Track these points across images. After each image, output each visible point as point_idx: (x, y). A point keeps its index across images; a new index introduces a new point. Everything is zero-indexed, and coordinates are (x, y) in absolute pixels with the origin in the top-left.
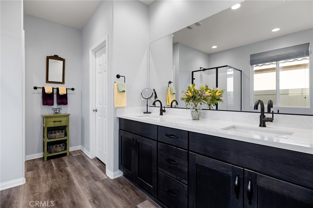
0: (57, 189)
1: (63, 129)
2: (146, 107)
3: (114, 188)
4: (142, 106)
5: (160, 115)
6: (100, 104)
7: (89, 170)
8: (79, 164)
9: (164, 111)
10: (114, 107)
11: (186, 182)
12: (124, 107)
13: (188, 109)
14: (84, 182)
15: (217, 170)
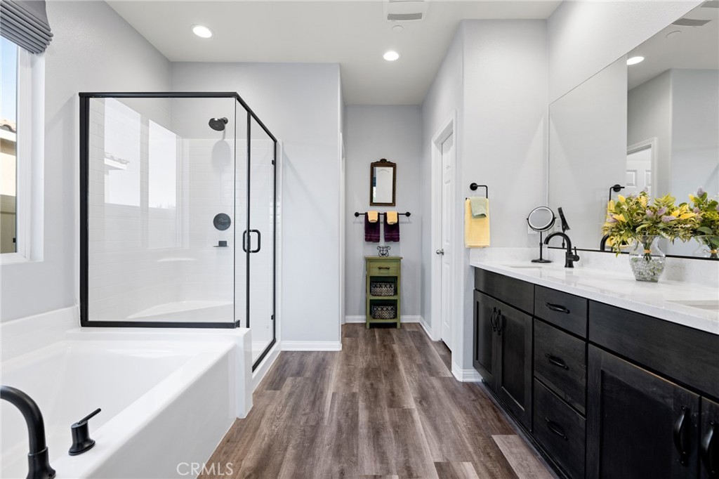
0: (376, 369)
1: (393, 281)
2: (539, 248)
3: (459, 395)
4: (529, 247)
5: (566, 266)
6: (447, 241)
7: (426, 357)
8: (412, 344)
9: (577, 258)
10: (465, 245)
11: (583, 410)
12: (484, 247)
13: (622, 253)
14: (413, 371)
15: (642, 390)
